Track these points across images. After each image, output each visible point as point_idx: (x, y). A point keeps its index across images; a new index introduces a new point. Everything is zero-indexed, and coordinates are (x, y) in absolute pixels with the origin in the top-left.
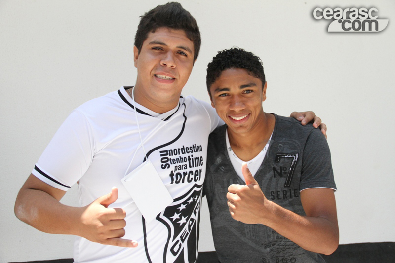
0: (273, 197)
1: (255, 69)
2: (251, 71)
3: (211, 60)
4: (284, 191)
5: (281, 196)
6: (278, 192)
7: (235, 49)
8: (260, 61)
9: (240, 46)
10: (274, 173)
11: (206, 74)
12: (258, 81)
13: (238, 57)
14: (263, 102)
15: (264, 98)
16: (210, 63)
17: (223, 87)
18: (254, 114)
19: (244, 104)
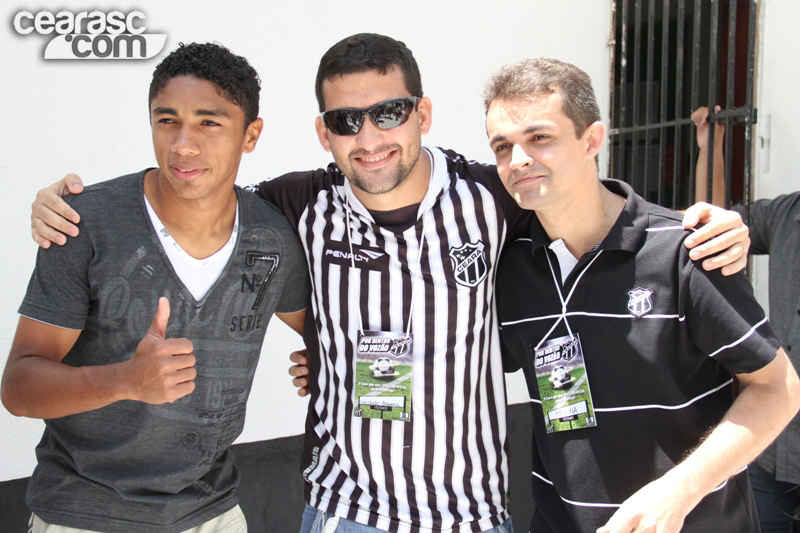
0: (233, 327)
2: (224, 88)
5: (245, 325)
6: (242, 317)
10: (243, 284)
18: (215, 172)
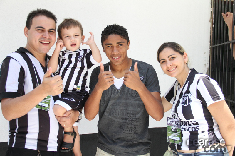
0: (129, 96)
1: (124, 35)
2: (122, 36)
3: (103, 30)
4: (135, 93)
5: (134, 95)
6: (132, 93)
7: (115, 25)
8: (127, 31)
9: (117, 24)
11: (101, 36)
12: (125, 41)
13: (116, 29)
14: (128, 50)
15: (128, 48)
16: (103, 31)
17: (109, 43)
18: (123, 56)
19: (119, 51)
